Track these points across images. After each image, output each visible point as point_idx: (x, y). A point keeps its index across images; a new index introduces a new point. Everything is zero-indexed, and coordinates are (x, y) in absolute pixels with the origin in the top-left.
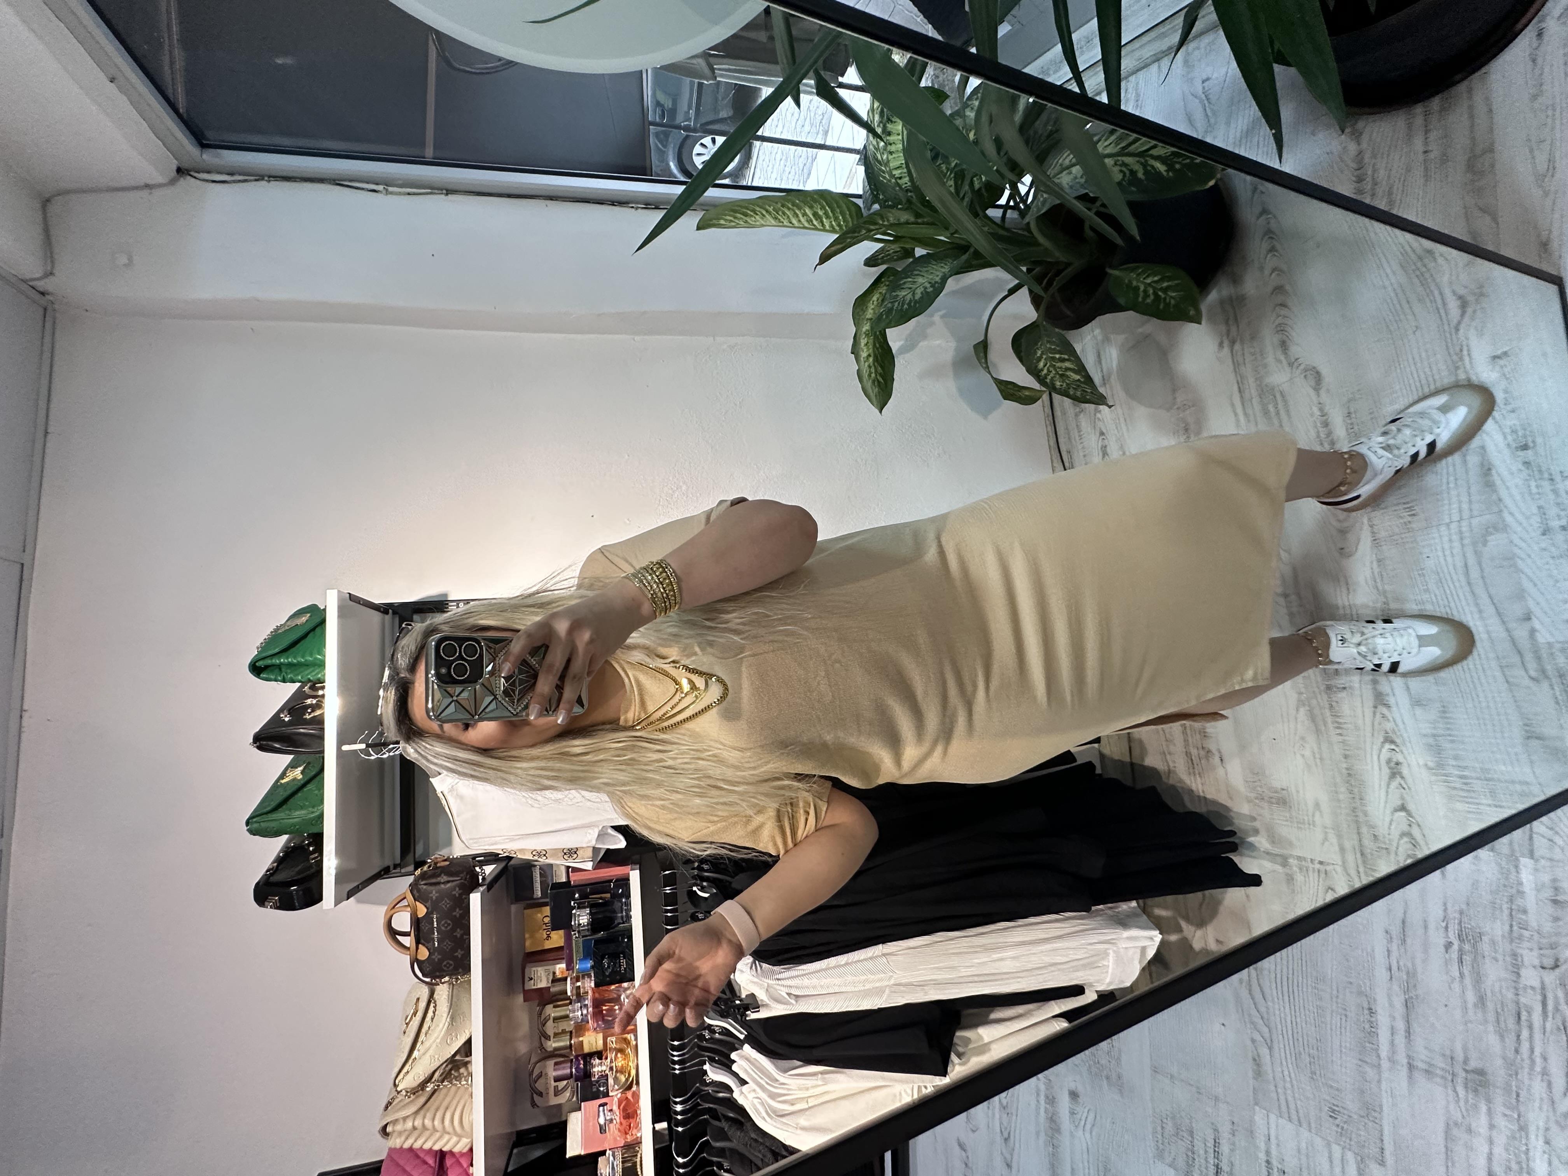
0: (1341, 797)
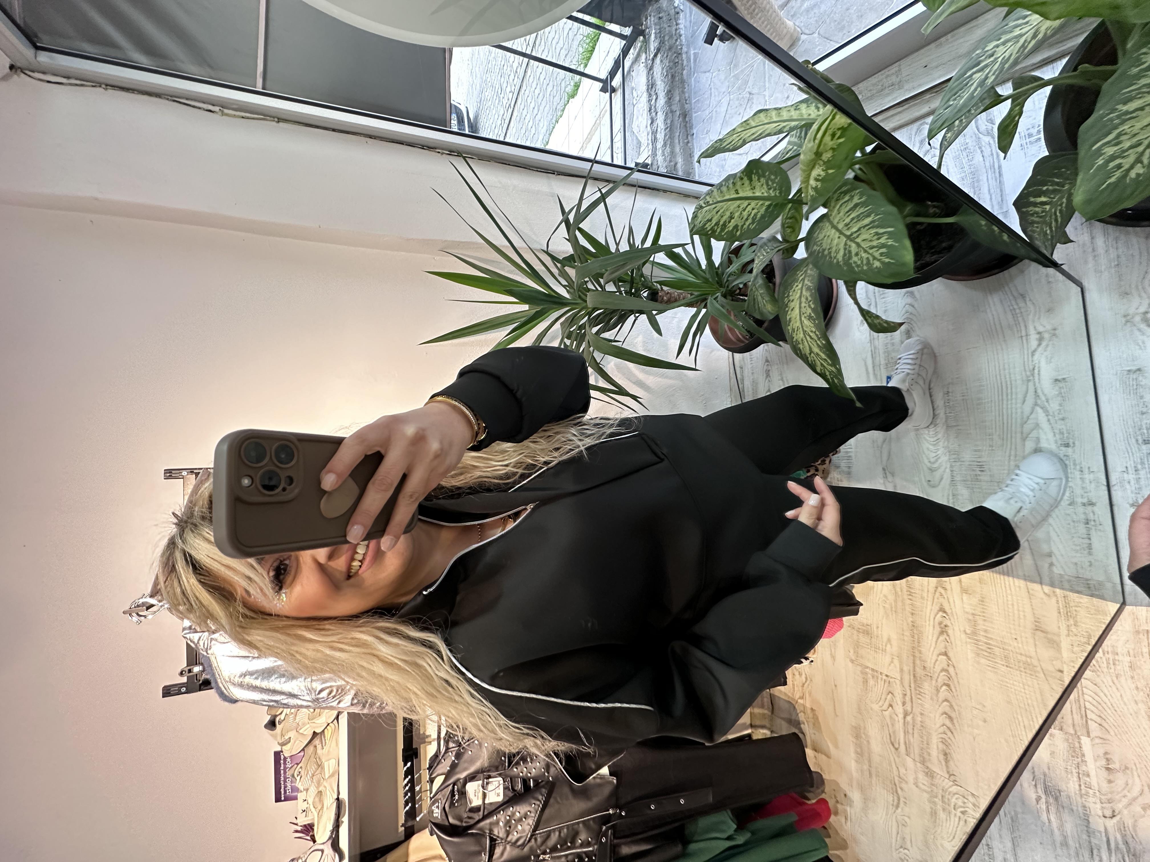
0: (906, 638)
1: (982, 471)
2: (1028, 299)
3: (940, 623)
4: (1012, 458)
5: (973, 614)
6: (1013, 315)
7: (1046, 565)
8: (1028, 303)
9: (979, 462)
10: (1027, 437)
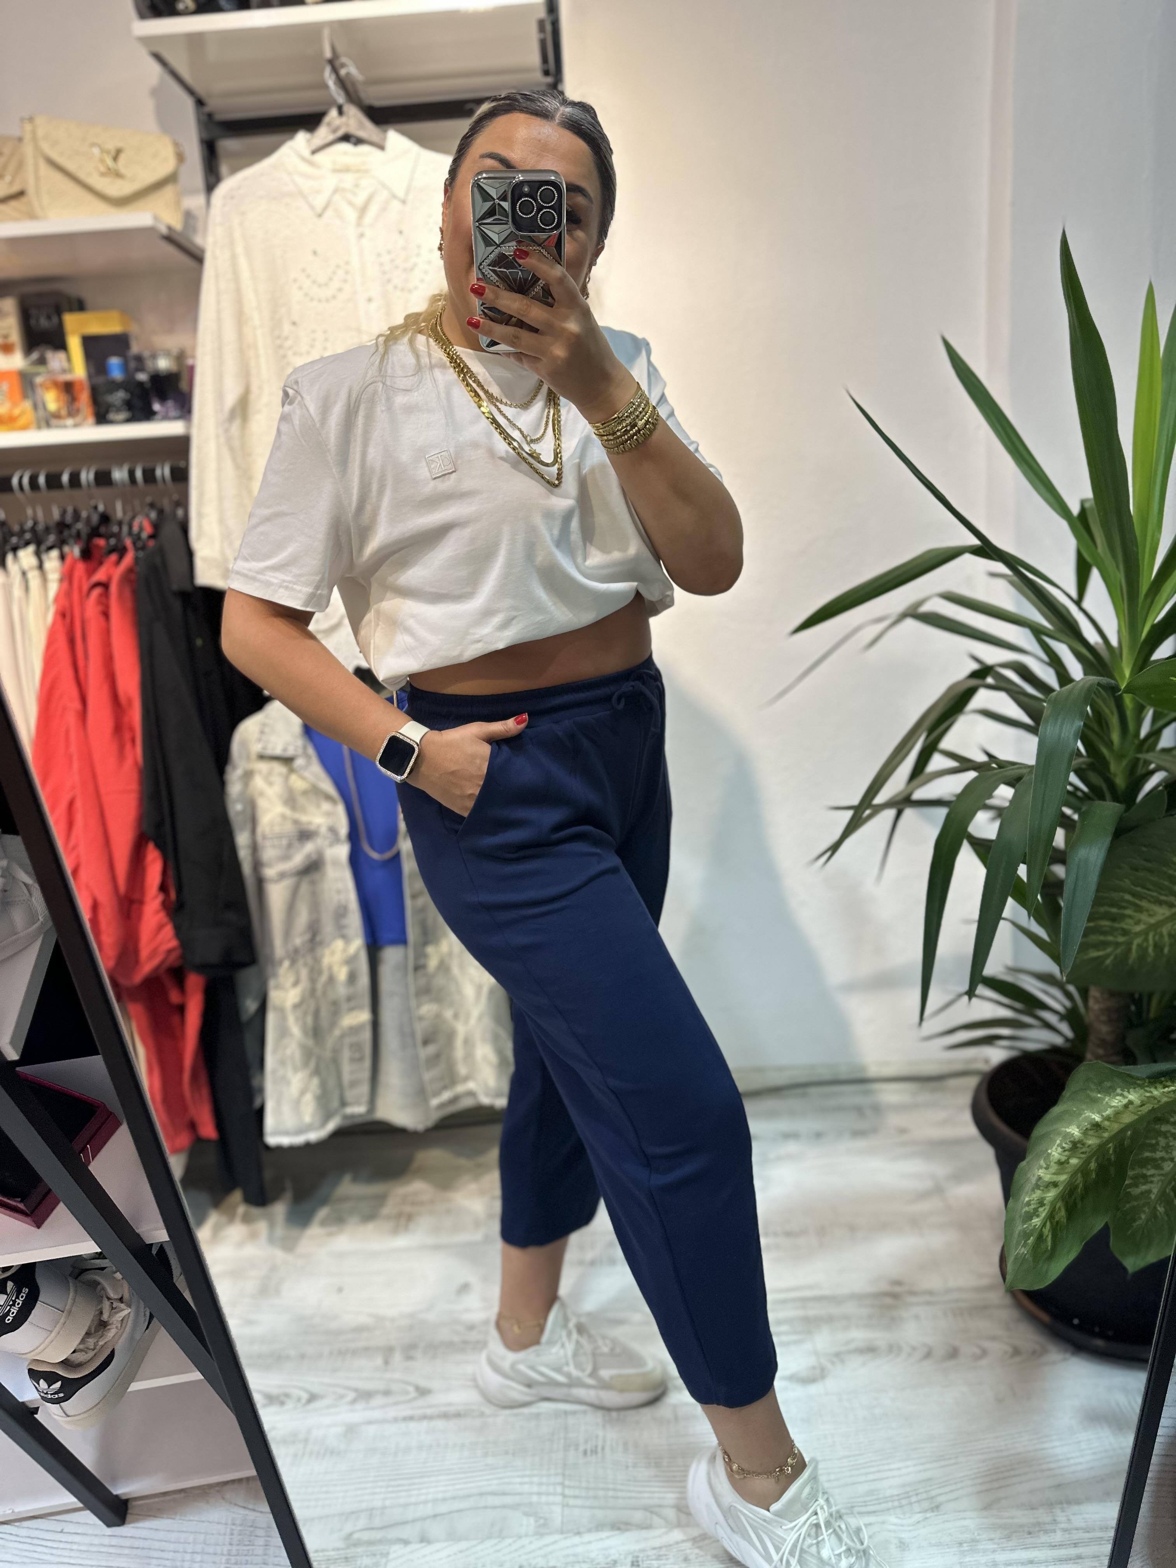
1: (585, 1452)
2: (928, 1515)
3: (287, 1395)
4: (611, 1493)
5: (306, 1441)
6: (898, 1495)
7: (404, 1536)
8: (919, 1517)
9: (603, 1449)
10: (652, 1512)
